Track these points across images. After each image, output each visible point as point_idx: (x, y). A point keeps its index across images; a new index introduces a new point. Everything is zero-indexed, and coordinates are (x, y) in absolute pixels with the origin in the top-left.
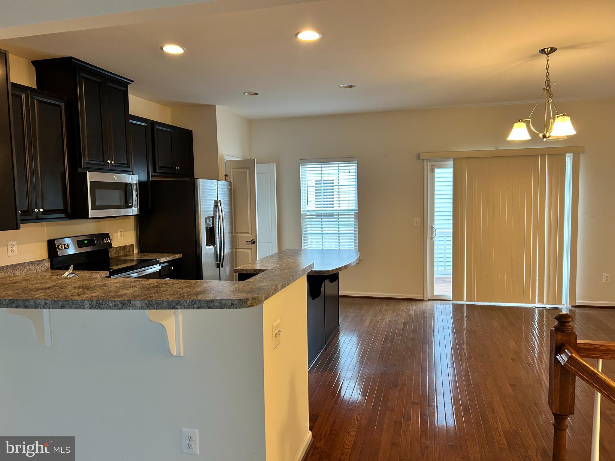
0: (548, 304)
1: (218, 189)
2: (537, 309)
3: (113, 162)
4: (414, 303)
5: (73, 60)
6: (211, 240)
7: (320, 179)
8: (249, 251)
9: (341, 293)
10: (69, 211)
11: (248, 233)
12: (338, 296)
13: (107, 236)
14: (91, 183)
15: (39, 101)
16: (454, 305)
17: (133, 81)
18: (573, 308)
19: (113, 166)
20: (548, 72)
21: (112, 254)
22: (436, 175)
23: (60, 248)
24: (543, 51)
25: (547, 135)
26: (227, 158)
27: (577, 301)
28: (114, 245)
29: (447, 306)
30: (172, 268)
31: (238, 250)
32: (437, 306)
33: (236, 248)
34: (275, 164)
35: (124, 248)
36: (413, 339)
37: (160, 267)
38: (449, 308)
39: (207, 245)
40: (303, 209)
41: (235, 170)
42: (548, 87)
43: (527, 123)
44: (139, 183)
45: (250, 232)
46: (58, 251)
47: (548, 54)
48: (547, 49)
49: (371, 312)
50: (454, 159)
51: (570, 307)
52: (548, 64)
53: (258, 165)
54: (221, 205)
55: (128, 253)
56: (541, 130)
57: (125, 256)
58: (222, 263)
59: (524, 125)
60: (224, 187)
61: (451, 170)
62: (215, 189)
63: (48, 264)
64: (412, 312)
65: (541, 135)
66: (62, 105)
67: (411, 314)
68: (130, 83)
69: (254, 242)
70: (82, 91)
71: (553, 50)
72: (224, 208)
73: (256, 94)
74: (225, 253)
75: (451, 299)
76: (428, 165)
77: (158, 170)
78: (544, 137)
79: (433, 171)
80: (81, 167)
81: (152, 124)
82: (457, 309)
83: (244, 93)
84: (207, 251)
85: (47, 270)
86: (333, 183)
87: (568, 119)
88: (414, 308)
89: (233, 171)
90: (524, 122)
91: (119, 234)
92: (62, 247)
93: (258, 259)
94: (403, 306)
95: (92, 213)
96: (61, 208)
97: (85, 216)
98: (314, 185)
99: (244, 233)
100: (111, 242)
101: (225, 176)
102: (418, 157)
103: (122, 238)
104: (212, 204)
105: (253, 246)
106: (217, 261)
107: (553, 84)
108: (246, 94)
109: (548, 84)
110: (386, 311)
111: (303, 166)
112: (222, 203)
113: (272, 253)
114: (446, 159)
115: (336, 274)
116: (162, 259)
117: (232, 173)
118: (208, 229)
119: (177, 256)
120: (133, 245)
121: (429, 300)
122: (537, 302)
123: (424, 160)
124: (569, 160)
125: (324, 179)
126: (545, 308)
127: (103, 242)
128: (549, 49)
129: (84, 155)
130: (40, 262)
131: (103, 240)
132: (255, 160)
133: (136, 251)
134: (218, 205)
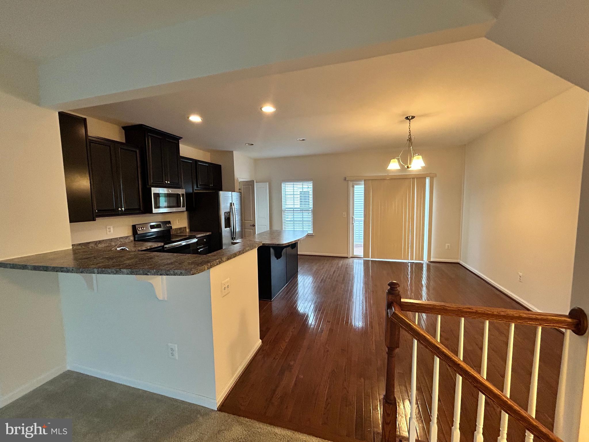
0: (416, 260)
1: (233, 197)
2: (409, 263)
3: (169, 182)
4: (342, 259)
5: (143, 126)
6: (228, 224)
7: (301, 190)
8: (252, 230)
9: (299, 253)
10: (142, 209)
11: (251, 220)
12: (298, 255)
13: (169, 222)
14: (154, 193)
15: (121, 148)
16: (364, 260)
17: (182, 138)
18: (429, 263)
19: (169, 184)
20: (410, 130)
21: (172, 232)
22: (355, 189)
23: (139, 229)
24: (407, 118)
25: (410, 166)
26: (240, 180)
27: (431, 259)
28: (174, 227)
29: (360, 261)
30: (205, 240)
31: (246, 230)
32: (356, 260)
33: (245, 229)
34: (268, 183)
35: (180, 229)
36: (337, 281)
37: (197, 240)
38: (362, 261)
39: (226, 227)
40: (284, 207)
41: (244, 186)
42: (410, 139)
43: (398, 159)
44: (185, 194)
45: (252, 220)
46: (138, 231)
47: (410, 120)
48: (410, 116)
49: (318, 264)
50: (365, 180)
51: (427, 262)
52: (410, 126)
53: (257, 183)
54: (234, 205)
55: (183, 232)
56: (406, 163)
57: (181, 233)
58: (235, 237)
59: (396, 160)
60: (237, 195)
61: (363, 186)
62: (231, 197)
63: (132, 238)
64: (340, 265)
65: (406, 167)
66: (138, 151)
67: (339, 265)
68: (180, 139)
69: (254, 226)
70: (149, 143)
71: (413, 117)
72: (236, 207)
73: (253, 145)
74: (237, 231)
75: (363, 257)
76: (351, 184)
77: (199, 186)
78: (408, 167)
79: (353, 187)
80: (148, 185)
81: (196, 161)
82: (366, 263)
83: (246, 144)
84: (225, 231)
85: (132, 242)
86: (309, 193)
87: (420, 157)
88: (341, 262)
89: (243, 187)
90: (397, 159)
91: (177, 221)
92: (140, 229)
93: (256, 233)
94: (336, 261)
95: (155, 211)
96: (137, 207)
97: (151, 212)
98: (299, 194)
99: (249, 221)
100: (171, 226)
101: (239, 189)
102: (345, 179)
103: (179, 223)
104: (229, 205)
105: (253, 228)
106: (232, 236)
107: (413, 137)
108: (247, 144)
109: (410, 137)
110: (326, 263)
111: (283, 184)
112: (235, 204)
113: (266, 230)
114: (360, 180)
115: (295, 243)
116: (198, 235)
117: (242, 188)
118: (226, 218)
119: (208, 234)
120: (186, 227)
121: (351, 257)
122: (410, 259)
123: (348, 181)
124: (428, 181)
125: (304, 190)
126: (414, 262)
127: (166, 226)
128: (411, 117)
129: (150, 178)
130: (127, 237)
131: (166, 225)
132: (255, 181)
133: (188, 230)
134: (232, 206)
